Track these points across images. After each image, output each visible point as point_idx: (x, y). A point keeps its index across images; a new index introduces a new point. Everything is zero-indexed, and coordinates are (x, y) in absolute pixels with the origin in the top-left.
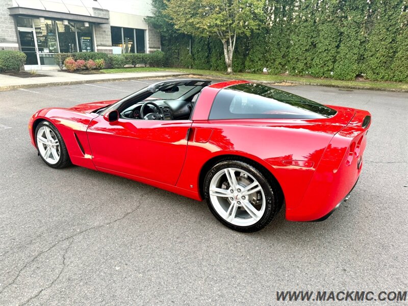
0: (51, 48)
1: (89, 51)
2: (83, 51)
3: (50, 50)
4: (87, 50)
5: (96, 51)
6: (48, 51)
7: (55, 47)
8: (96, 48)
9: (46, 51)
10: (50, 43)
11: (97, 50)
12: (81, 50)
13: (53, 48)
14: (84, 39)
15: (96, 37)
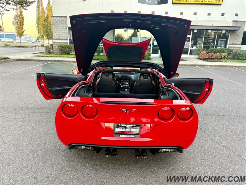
0: (198, 46)
1: (222, 48)
2: (218, 47)
3: (197, 47)
4: (221, 46)
5: (227, 48)
6: (196, 47)
7: (201, 45)
8: (228, 46)
9: (195, 47)
10: (198, 43)
11: (229, 47)
12: (216, 47)
13: (199, 46)
14: (221, 40)
15: (230, 39)
